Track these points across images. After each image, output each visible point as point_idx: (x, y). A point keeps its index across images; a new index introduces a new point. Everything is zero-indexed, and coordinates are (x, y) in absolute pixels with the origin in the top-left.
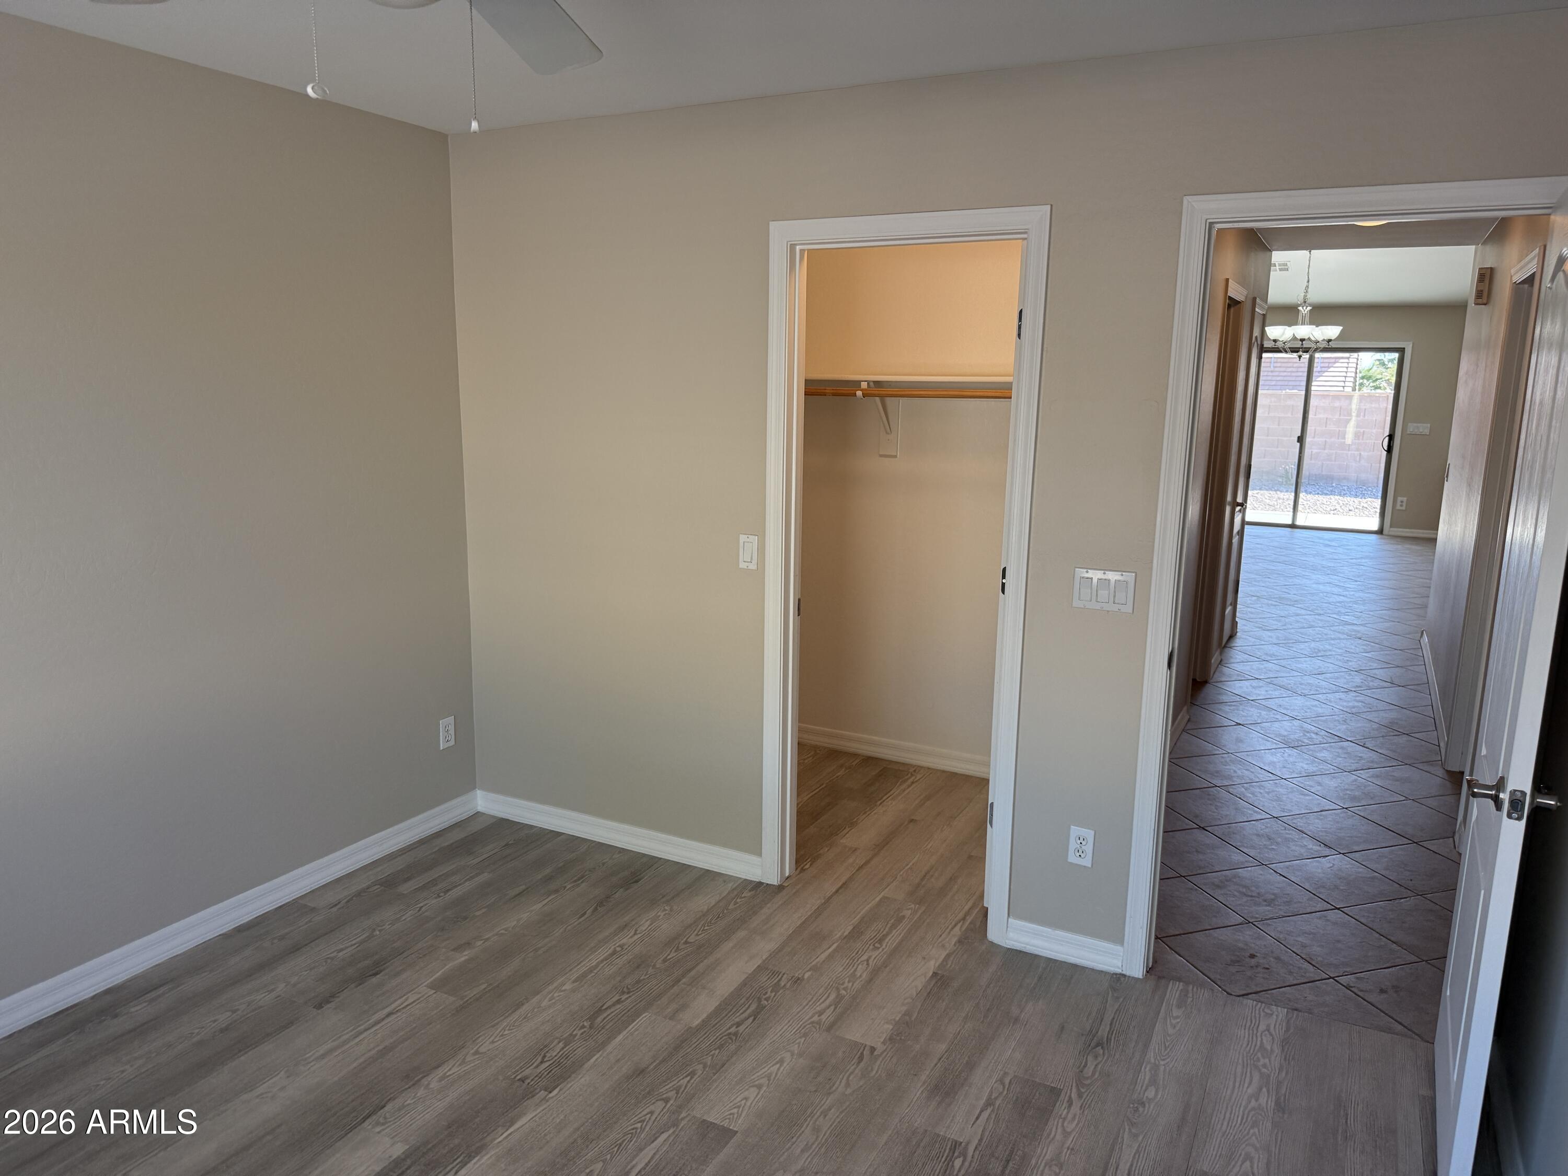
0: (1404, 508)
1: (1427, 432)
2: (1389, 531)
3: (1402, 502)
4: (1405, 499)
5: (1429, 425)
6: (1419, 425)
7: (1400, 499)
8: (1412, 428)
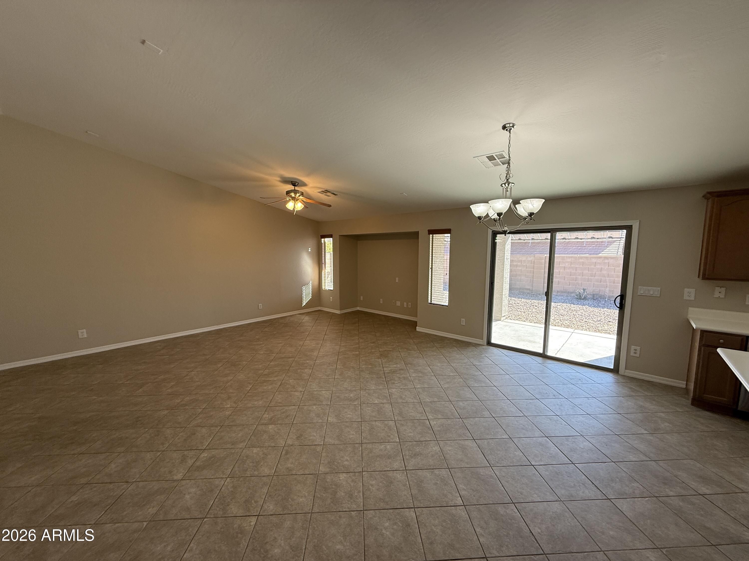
0: (638, 355)
1: (657, 294)
2: (625, 372)
3: (636, 350)
4: (638, 348)
5: (659, 289)
6: (650, 288)
7: (633, 347)
8: (642, 290)
